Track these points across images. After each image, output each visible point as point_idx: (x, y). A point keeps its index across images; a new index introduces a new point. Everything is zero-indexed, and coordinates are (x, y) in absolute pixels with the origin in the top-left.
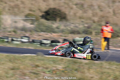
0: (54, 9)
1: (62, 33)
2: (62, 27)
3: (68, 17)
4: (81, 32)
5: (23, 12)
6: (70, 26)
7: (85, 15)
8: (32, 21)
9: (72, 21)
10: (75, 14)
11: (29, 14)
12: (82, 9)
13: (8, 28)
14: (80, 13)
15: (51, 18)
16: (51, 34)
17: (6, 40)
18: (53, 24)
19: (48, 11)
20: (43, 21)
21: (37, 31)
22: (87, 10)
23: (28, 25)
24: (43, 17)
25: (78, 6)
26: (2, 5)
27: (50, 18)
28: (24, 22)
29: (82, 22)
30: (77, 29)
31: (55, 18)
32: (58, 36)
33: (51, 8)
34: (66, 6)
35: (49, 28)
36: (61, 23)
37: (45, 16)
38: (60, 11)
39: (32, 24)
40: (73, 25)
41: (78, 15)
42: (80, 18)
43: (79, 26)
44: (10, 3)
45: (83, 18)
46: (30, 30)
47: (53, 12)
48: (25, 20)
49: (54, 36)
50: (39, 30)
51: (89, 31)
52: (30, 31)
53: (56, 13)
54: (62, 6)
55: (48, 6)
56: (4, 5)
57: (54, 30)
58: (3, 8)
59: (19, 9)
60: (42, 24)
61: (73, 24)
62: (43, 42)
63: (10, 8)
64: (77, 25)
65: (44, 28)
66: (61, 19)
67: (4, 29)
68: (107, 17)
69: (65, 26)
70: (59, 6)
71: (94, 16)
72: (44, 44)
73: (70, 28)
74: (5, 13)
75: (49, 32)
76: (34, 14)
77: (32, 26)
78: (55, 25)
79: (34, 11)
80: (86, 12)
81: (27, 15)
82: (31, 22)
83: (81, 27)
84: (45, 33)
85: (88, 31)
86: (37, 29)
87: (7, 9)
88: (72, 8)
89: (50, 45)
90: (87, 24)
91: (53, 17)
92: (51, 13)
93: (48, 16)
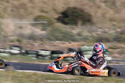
0: (75, 8)
1: (85, 41)
2: (86, 33)
3: (94, 20)
4: (111, 39)
5: (31, 14)
6: (97, 32)
7: (117, 16)
8: (43, 26)
9: (99, 25)
10: (104, 15)
11: (39, 16)
12: (113, 8)
13: (11, 36)
14: (111, 13)
15: (70, 21)
16: (70, 43)
18: (73, 29)
19: (66, 11)
20: (59, 25)
21: (50, 39)
22: (120, 10)
23: (39, 31)
24: (59, 20)
25: (108, 4)
26: (3, 5)
27: (68, 22)
28: (33, 27)
29: (114, 25)
30: (106, 36)
31: (75, 21)
32: (79, 45)
33: (69, 8)
34: (91, 4)
35: (67, 34)
36: (84, 27)
37: (62, 18)
38: (82, 11)
39: (43, 30)
40: (100, 30)
41: (108, 16)
42: (111, 20)
43: (110, 31)
44: (14, 2)
45: (115, 21)
47: (73, 12)
48: (33, 25)
49: (73, 45)
50: (53, 38)
51: (123, 38)
52: (41, 40)
53: (76, 14)
54: (86, 5)
55: (65, 4)
56: (6, 4)
57: (73, 38)
58: (4, 9)
59: (26, 9)
60: (58, 30)
61: (100, 28)
63: (14, 9)
64: (107, 30)
65: (60, 35)
66: (84, 21)
67: (5, 37)
69: (90, 32)
70: (82, 5)
72: (41, 55)
73: (97, 34)
74: (6, 16)
75: (66, 41)
76: (47, 16)
77: (44, 32)
78: (75, 30)
79: (47, 12)
80: (119, 12)
81: (37, 18)
82: (42, 28)
83: (112, 32)
84: (61, 42)
85: (121, 37)
86: (51, 37)
88: (99, 7)
89: (50, 57)
90: (120, 28)
91: (73, 20)
92: (70, 14)
93: (66, 18)
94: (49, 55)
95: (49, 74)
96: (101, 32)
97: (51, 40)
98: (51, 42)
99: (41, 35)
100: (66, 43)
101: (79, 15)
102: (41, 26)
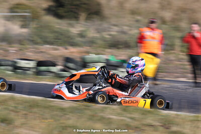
1: (90, 46)
2: (92, 34)
3: (106, 12)
4: (133, 44)
6: (109, 31)
7: (143, 6)
9: (113, 21)
10: (121, 5)
11: (17, 4)
15: (67, 14)
16: (66, 49)
18: (72, 26)
20: (50, 19)
21: (34, 42)
23: (16, 29)
24: (49, 11)
27: (64, 14)
28: (7, 22)
29: (137, 21)
30: (125, 38)
31: (75, 13)
32: (82, 52)
35: (62, 35)
36: (89, 23)
37: (54, 9)
39: (23, 26)
40: (116, 28)
41: (128, 5)
42: (133, 12)
43: (131, 30)
45: (139, 14)
46: (20, 41)
48: (8, 19)
49: (72, 52)
50: (39, 40)
53: (78, 3)
57: (72, 41)
60: (47, 27)
61: (115, 25)
62: (19, 65)
64: (125, 28)
65: (51, 36)
66: (89, 14)
68: (194, 11)
69: (98, 31)
71: (163, 7)
72: (20, 68)
73: (110, 35)
75: (60, 45)
76: (31, 5)
77: (24, 30)
78: (76, 28)
81: (15, 8)
86: (36, 38)
89: (34, 70)
91: (72, 11)
92: (67, 2)
93: (61, 8)
94: (33, 68)
96: (117, 32)
97: (37, 43)
98: (37, 46)
99: (20, 35)
100: (60, 48)
101: (81, 4)
102: (21, 21)
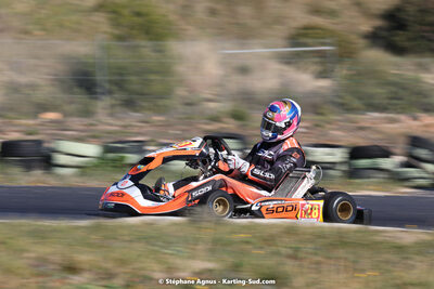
5: (278, 20)
8: (322, 63)
11: (306, 28)
13: (210, 100)
15: (413, 43)
16: (415, 119)
17: (133, 158)
18: (424, 68)
19: (398, 9)
20: (377, 56)
21: (345, 108)
23: (306, 81)
24: (375, 38)
27: (406, 44)
28: (285, 68)
31: (431, 40)
35: (404, 89)
37: (385, 34)
39: (321, 75)
46: (314, 105)
47: (424, 11)
48: (288, 60)
49: (426, 126)
50: (356, 103)
52: (316, 109)
57: (425, 100)
58: (185, 7)
59: (259, 4)
60: (371, 73)
63: (219, 7)
65: (380, 92)
67: (187, 104)
75: (403, 111)
77: (324, 83)
79: (332, 13)
81: (299, 35)
82: (318, 68)
84: (383, 115)
86: (348, 99)
87: (201, 8)
89: (345, 168)
91: (423, 37)
92: (411, 19)
93: (401, 32)
94: (341, 163)
95: (339, 228)
97: (351, 110)
98: (352, 116)
99: (314, 93)
100: (402, 117)
102: (316, 63)
